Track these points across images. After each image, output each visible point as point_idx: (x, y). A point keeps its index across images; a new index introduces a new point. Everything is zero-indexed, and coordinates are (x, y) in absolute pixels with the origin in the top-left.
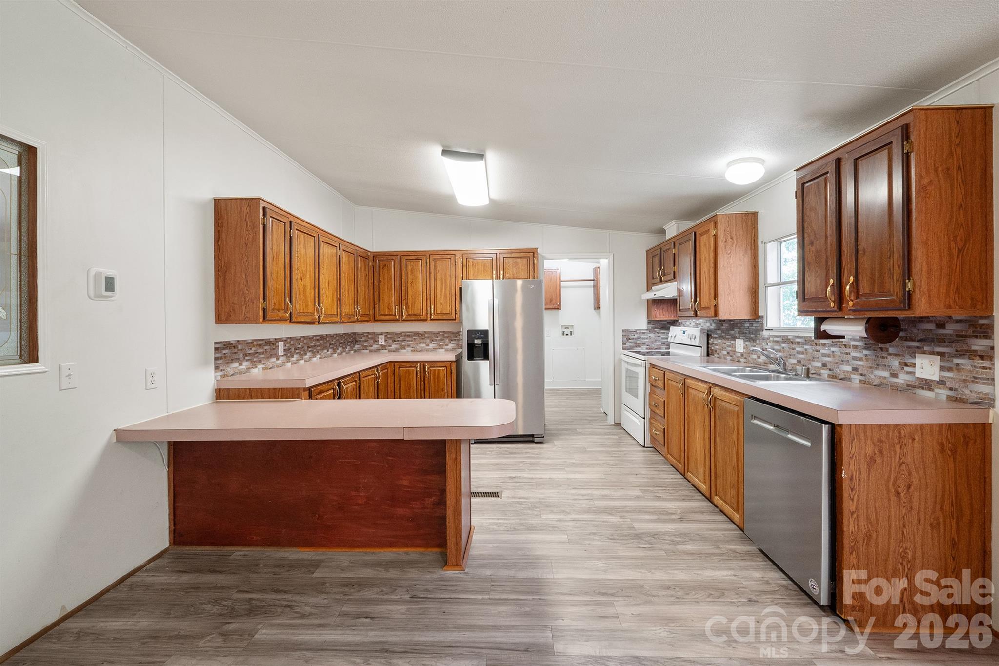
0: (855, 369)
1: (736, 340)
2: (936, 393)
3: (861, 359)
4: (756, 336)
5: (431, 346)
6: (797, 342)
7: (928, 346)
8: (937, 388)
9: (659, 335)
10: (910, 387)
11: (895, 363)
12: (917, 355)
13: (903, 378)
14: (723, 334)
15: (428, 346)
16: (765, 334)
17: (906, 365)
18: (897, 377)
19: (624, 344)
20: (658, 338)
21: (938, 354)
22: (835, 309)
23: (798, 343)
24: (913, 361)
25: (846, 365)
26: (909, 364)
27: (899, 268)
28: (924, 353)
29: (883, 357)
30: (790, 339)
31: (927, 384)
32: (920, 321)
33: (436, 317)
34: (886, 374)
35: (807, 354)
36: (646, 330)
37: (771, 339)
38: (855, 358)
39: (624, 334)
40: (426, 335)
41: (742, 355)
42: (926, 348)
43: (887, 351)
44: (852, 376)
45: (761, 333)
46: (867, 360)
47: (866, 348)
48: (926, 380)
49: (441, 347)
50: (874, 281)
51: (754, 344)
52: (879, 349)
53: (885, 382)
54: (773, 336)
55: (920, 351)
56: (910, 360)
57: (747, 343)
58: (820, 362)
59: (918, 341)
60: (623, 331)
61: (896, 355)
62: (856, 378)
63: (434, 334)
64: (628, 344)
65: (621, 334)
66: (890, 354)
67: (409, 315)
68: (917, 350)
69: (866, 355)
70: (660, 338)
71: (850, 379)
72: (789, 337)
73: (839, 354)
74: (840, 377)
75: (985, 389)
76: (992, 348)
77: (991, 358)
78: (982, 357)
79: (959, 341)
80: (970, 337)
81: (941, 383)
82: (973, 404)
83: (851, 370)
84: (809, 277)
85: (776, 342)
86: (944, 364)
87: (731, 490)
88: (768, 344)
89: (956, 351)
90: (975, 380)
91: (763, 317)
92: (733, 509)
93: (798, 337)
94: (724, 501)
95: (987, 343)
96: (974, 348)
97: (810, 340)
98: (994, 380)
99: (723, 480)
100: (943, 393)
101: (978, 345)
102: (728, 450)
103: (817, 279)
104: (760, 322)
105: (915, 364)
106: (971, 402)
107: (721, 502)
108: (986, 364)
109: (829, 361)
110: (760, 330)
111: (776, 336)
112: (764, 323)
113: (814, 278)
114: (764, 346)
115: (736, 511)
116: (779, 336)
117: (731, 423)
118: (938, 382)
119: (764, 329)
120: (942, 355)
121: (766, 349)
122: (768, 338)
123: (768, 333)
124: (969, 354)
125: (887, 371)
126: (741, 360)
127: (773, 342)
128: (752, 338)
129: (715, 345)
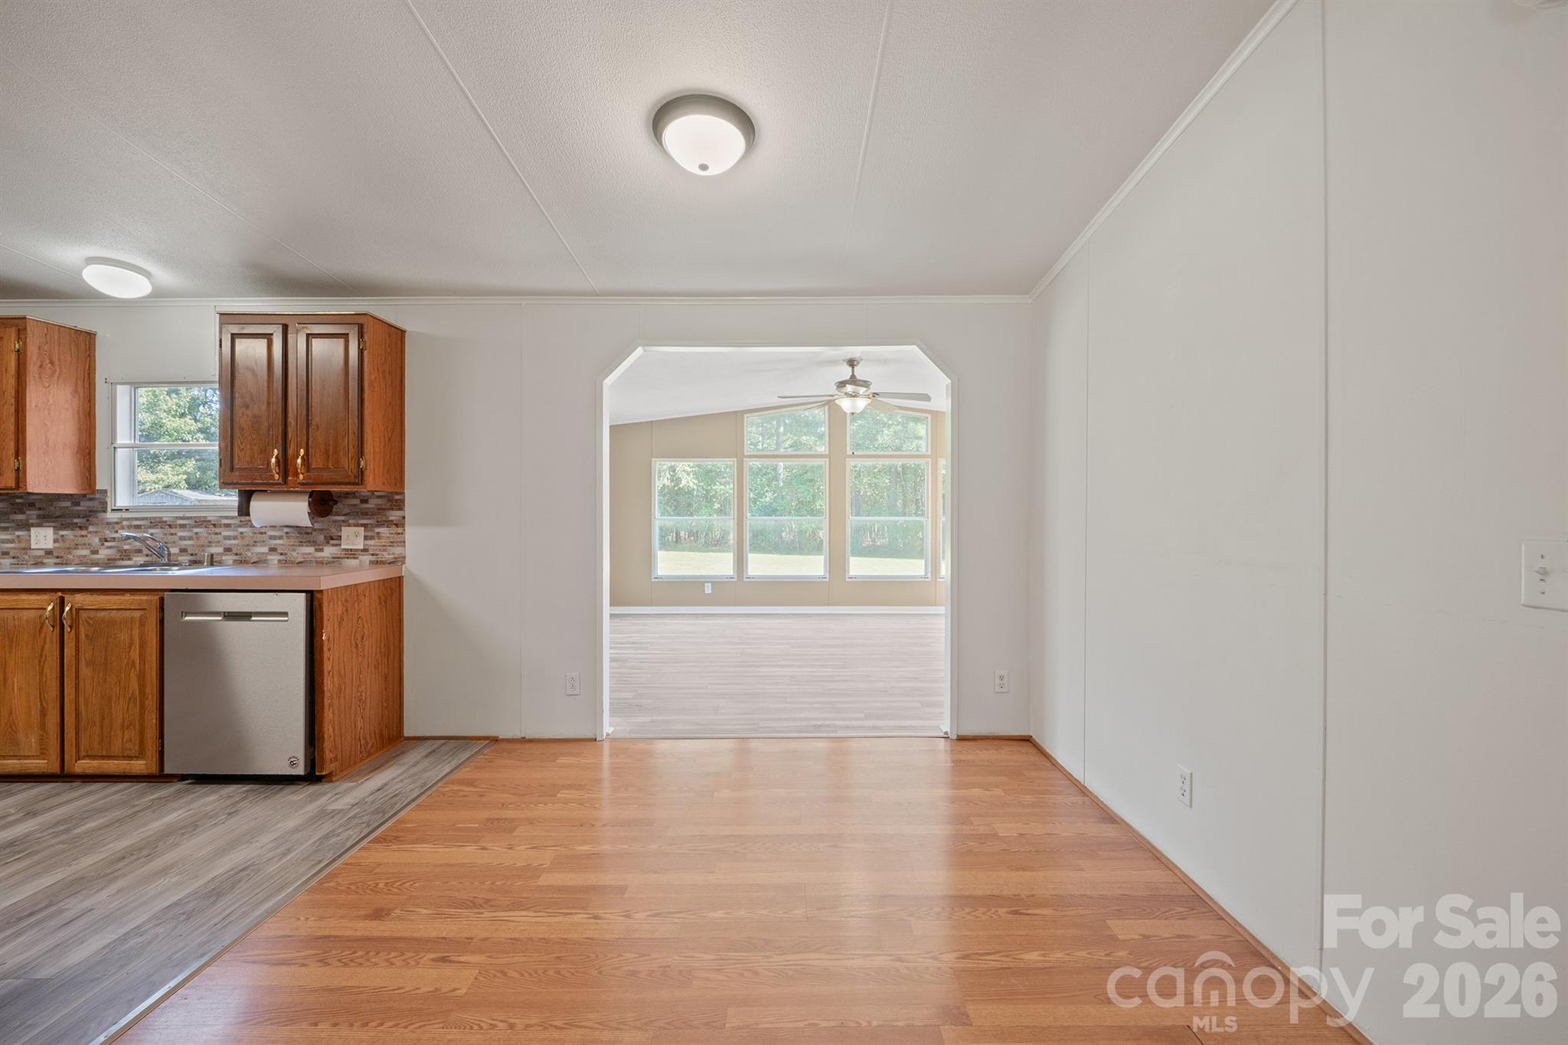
0: (273, 550)
1: (32, 529)
2: (361, 560)
3: (280, 538)
4: (88, 520)
6: (180, 525)
7: (354, 519)
8: (361, 555)
10: (336, 559)
11: (321, 538)
12: (343, 528)
13: (329, 552)
16: (111, 516)
17: (332, 538)
18: (323, 552)
21: (362, 525)
22: (280, 481)
23: (183, 526)
24: (339, 534)
25: (261, 546)
26: (336, 538)
27: (354, 447)
28: (349, 525)
30: (166, 522)
31: (352, 554)
32: (346, 497)
34: (310, 550)
37: (124, 523)
38: (272, 538)
41: (48, 552)
42: (351, 521)
44: (269, 557)
45: (101, 515)
46: (288, 538)
48: (351, 550)
50: (329, 457)
51: (84, 532)
53: (309, 557)
54: (128, 519)
55: (345, 524)
56: (335, 533)
57: (62, 533)
58: (221, 546)
59: (344, 515)
61: (322, 530)
62: (274, 558)
66: (315, 530)
68: (342, 524)
69: (287, 533)
71: (265, 561)
72: (164, 519)
73: (251, 534)
74: (252, 561)
75: (398, 551)
76: (404, 518)
77: (403, 525)
78: (397, 525)
79: (379, 513)
80: (388, 509)
81: (365, 550)
82: (389, 563)
83: (267, 551)
84: (242, 443)
85: (138, 527)
86: (367, 534)
87: (123, 734)
88: (117, 532)
89: (378, 522)
90: (392, 544)
91: (105, 491)
92: (130, 758)
93: (181, 518)
94: (103, 757)
95: (398, 513)
96: (391, 518)
97: (204, 521)
98: (404, 542)
99: (102, 727)
100: (366, 559)
101: (394, 515)
102: (115, 678)
103: (255, 448)
104: (99, 499)
105: (341, 537)
106: (388, 562)
107: (96, 763)
108: (400, 530)
109: (234, 545)
110: (100, 512)
111: (137, 519)
112: (108, 500)
113: (248, 447)
114: (109, 534)
115: (137, 758)
116: (143, 519)
117: (123, 637)
118: (362, 550)
119: (109, 510)
120: (365, 526)
121: (114, 538)
122: (117, 523)
123: (118, 515)
124: (389, 523)
125: (311, 546)
126: (45, 560)
127: (129, 527)
128: (76, 524)
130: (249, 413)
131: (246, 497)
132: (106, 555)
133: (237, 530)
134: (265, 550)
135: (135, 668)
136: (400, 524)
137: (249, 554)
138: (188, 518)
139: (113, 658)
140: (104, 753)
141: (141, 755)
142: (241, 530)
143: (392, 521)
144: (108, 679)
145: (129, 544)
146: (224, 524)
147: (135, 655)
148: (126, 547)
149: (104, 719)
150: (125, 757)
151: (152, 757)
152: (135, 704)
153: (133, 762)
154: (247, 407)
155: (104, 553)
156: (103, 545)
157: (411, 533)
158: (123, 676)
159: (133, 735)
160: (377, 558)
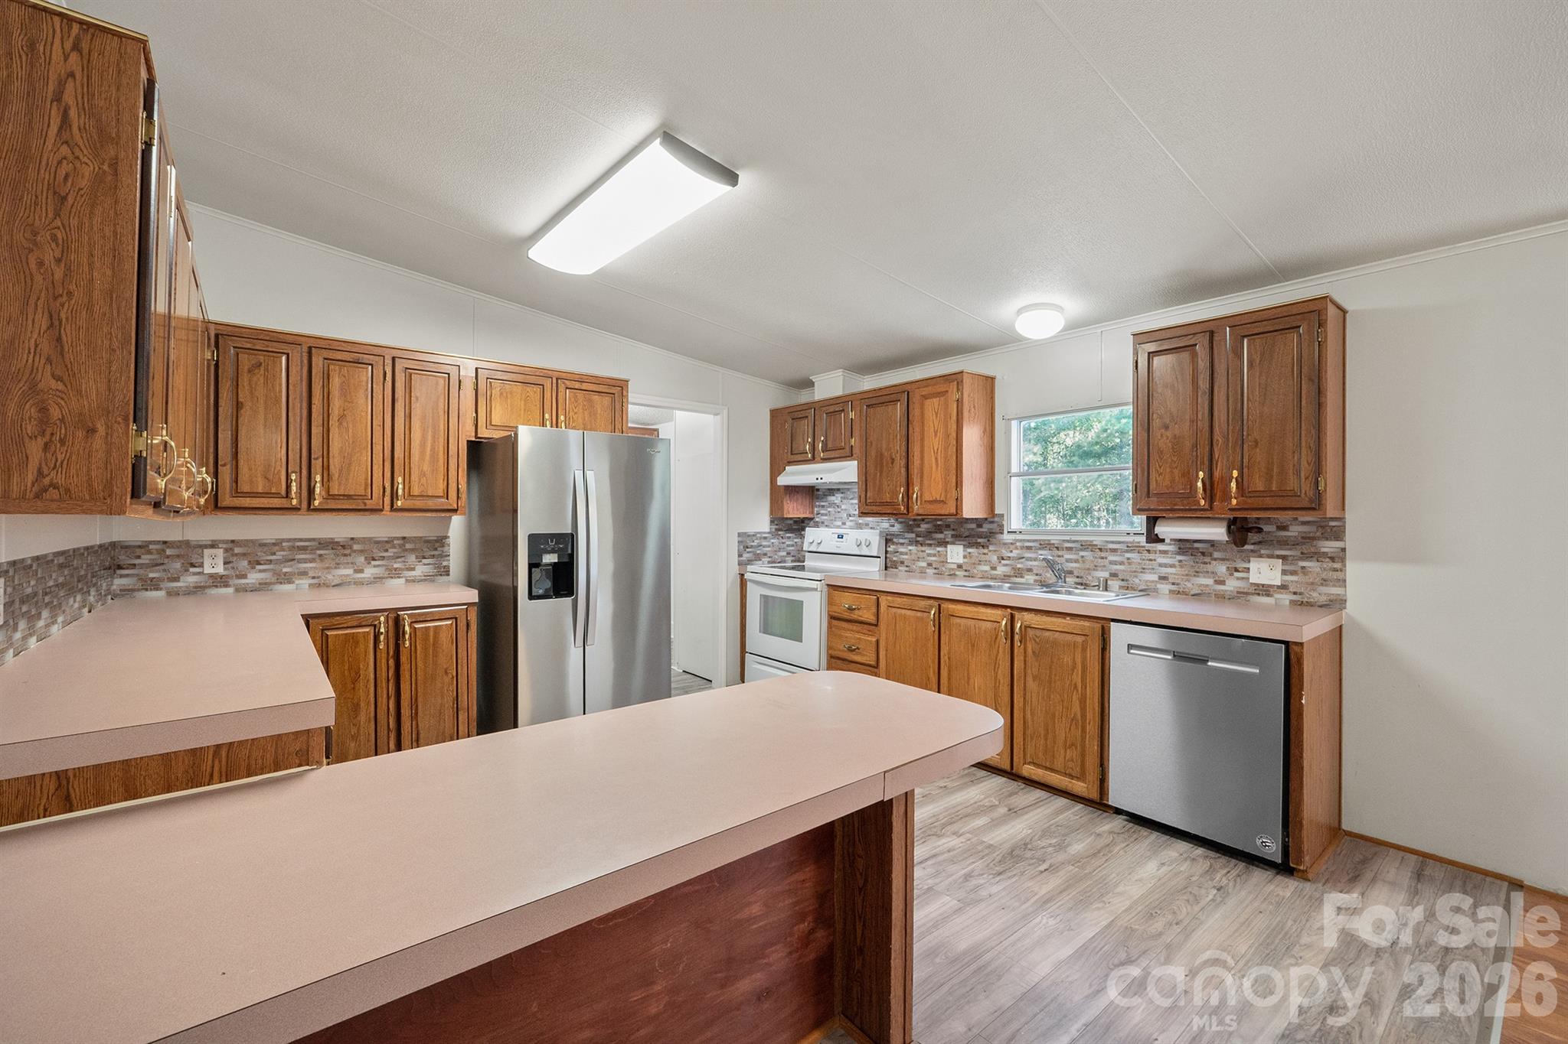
0: (1163, 578)
1: (949, 546)
2: (1276, 599)
4: (988, 541)
5: (369, 572)
7: (1265, 549)
8: (1278, 593)
9: (784, 541)
10: (1242, 594)
11: (1222, 569)
12: (1251, 559)
13: (1232, 585)
14: (919, 539)
15: (361, 571)
16: (1007, 537)
17: (1236, 570)
18: (1225, 584)
19: (740, 556)
20: (783, 546)
21: (1278, 557)
22: (1207, 507)
23: (1069, 549)
24: (1246, 565)
26: (1240, 569)
27: (1309, 464)
28: (1261, 556)
29: (1205, 563)
30: (1053, 544)
31: (1265, 590)
33: (409, 504)
34: (1210, 581)
35: (1084, 562)
36: (769, 533)
37: (1018, 544)
38: (1162, 565)
39: (740, 539)
40: (356, 547)
41: (960, 566)
42: (1263, 552)
43: (1211, 556)
44: (1159, 586)
45: (1000, 536)
46: (1181, 567)
47: (1179, 553)
48: (1263, 585)
49: (395, 573)
50: (1272, 477)
51: (986, 551)
52: (1200, 554)
53: (1207, 590)
54: (1021, 541)
55: (1256, 554)
56: (1241, 565)
57: (969, 550)
59: (1252, 544)
60: (739, 535)
61: (1223, 560)
62: (1165, 588)
63: (377, 542)
64: (746, 556)
65: (736, 539)
66: (1215, 559)
67: (329, 496)
68: (1251, 554)
69: (1180, 561)
70: (785, 545)
71: (1156, 590)
72: (1052, 542)
74: (1139, 589)
75: (1336, 591)
76: (1344, 550)
77: (1343, 560)
78: (1332, 559)
79: (1304, 544)
80: (1319, 539)
81: (1283, 587)
82: (1321, 606)
83: (1157, 579)
84: (1160, 467)
85: (1029, 548)
86: (1286, 568)
87: (1066, 752)
88: (1011, 551)
89: (1302, 553)
90: (1325, 582)
91: (1002, 515)
92: (1071, 777)
93: (1068, 541)
94: (1046, 768)
95: (1339, 544)
96: (1324, 550)
97: (1090, 545)
98: (1345, 581)
99: (1046, 740)
100: (1285, 598)
101: (1329, 546)
102: (1058, 697)
103: (1176, 472)
104: (997, 522)
105: (1249, 569)
106: (1320, 604)
107: (1040, 772)
108: (1337, 565)
109: (1121, 570)
110: (997, 533)
111: (1029, 541)
112: (1005, 523)
113: (1168, 470)
114: (1006, 554)
115: (1078, 779)
116: (1034, 541)
117: (1067, 659)
118: (1278, 587)
119: (1005, 532)
120: (1284, 558)
121: (1009, 557)
122: (1012, 544)
123: (1012, 537)
124: (1318, 556)
125: (1210, 577)
126: (957, 573)
127: (1022, 548)
128: (980, 543)
129: (902, 553)
130: (1169, 434)
131: (1152, 522)
132: (1003, 572)
133: (1124, 556)
134: (1155, 577)
135: (1077, 691)
136: (1340, 557)
137: (1137, 581)
138: (1074, 542)
139: (1057, 678)
140: (1048, 765)
141: (1081, 777)
143: (1324, 553)
144: (1052, 697)
145: (1022, 563)
146: (1110, 549)
147: (1077, 678)
148: (1019, 566)
149: (1048, 733)
150: (1066, 774)
151: (1093, 783)
152: (1077, 728)
153: (1074, 781)
154: (1166, 427)
155: (1001, 570)
156: (1000, 562)
157: (1353, 570)
158: (1066, 696)
159: (1074, 756)
160: (1302, 598)
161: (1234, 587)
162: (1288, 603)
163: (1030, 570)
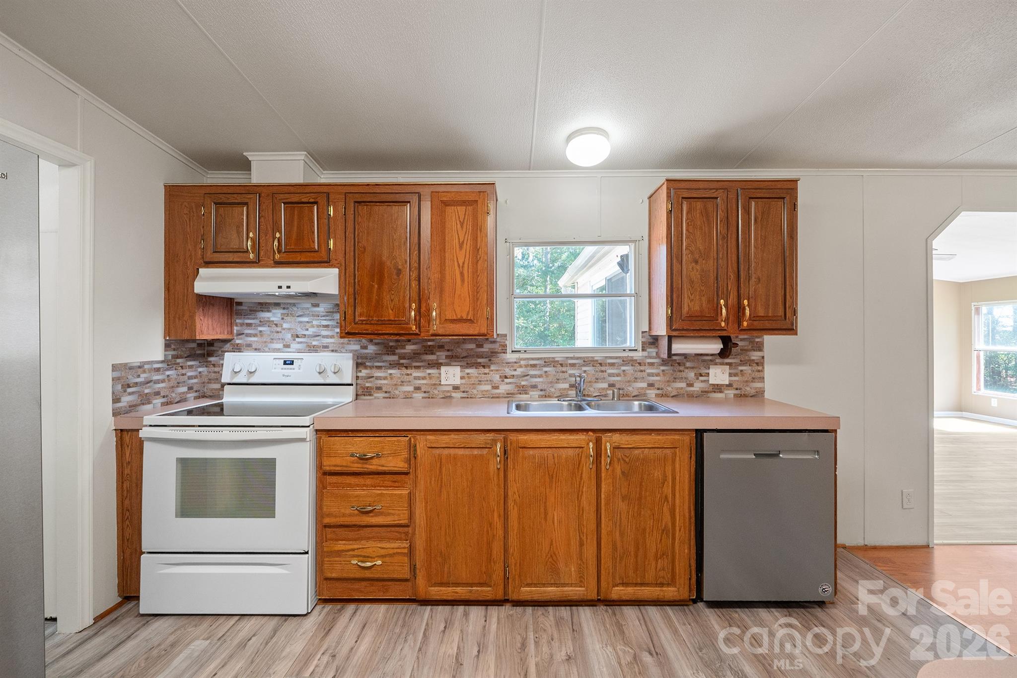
0: (651, 385)
1: (443, 369)
2: (725, 394)
3: (657, 375)
4: (490, 360)
6: (571, 364)
8: (727, 390)
9: (185, 372)
10: (704, 393)
11: (691, 375)
12: (710, 366)
13: (698, 386)
14: (402, 361)
16: (510, 357)
17: (701, 375)
18: (693, 386)
19: (116, 400)
21: (727, 364)
23: (573, 365)
24: (707, 371)
25: (641, 382)
26: (703, 375)
28: (716, 364)
29: (681, 371)
31: (718, 388)
34: (683, 385)
36: (162, 362)
37: (522, 363)
38: (650, 375)
39: (117, 374)
41: (456, 388)
42: (717, 361)
43: (684, 365)
45: (502, 356)
46: (664, 375)
47: (662, 365)
48: (718, 385)
51: (486, 371)
53: (682, 392)
54: (525, 359)
55: (713, 363)
56: (704, 371)
57: (468, 371)
60: (115, 368)
61: (693, 368)
62: (652, 393)
64: (126, 400)
65: (110, 375)
66: (687, 368)
68: (709, 362)
69: (663, 371)
70: (186, 378)
71: (645, 395)
73: (631, 372)
74: (633, 395)
75: (758, 385)
76: (763, 357)
77: (762, 364)
78: (757, 364)
79: (742, 354)
80: (750, 350)
81: (730, 385)
82: (752, 397)
83: (646, 386)
85: (534, 366)
86: (733, 371)
87: (657, 564)
88: (515, 370)
89: (741, 361)
90: (754, 380)
91: (506, 335)
92: (662, 585)
93: (572, 358)
94: (636, 585)
95: (759, 354)
96: (753, 358)
97: (592, 361)
98: (764, 378)
99: (636, 556)
100: (731, 393)
101: (755, 356)
102: (649, 512)
103: (704, 299)
104: (500, 342)
105: (709, 373)
106: (751, 395)
107: (630, 590)
108: (760, 368)
109: (617, 381)
110: (500, 353)
111: (533, 359)
112: (507, 343)
114: (508, 372)
115: (668, 585)
116: (538, 359)
117: (657, 474)
118: (727, 386)
119: (509, 350)
120: (730, 364)
121: (514, 376)
122: (516, 362)
123: (516, 356)
124: (750, 362)
125: (683, 382)
126: (454, 395)
127: (526, 366)
128: (480, 363)
129: (378, 378)
132: (505, 390)
134: (644, 385)
135: (668, 502)
136: (760, 363)
137: (630, 389)
138: (578, 358)
139: (648, 494)
140: (639, 581)
141: (672, 582)
142: (623, 368)
143: (753, 360)
144: (642, 513)
145: (526, 380)
148: (523, 383)
149: (638, 549)
150: (656, 585)
151: (684, 585)
152: (667, 535)
153: (664, 589)
155: (504, 388)
156: (503, 381)
157: (769, 371)
158: (656, 509)
159: (666, 565)
160: (741, 392)
161: (700, 388)
162: (732, 396)
163: (534, 387)
